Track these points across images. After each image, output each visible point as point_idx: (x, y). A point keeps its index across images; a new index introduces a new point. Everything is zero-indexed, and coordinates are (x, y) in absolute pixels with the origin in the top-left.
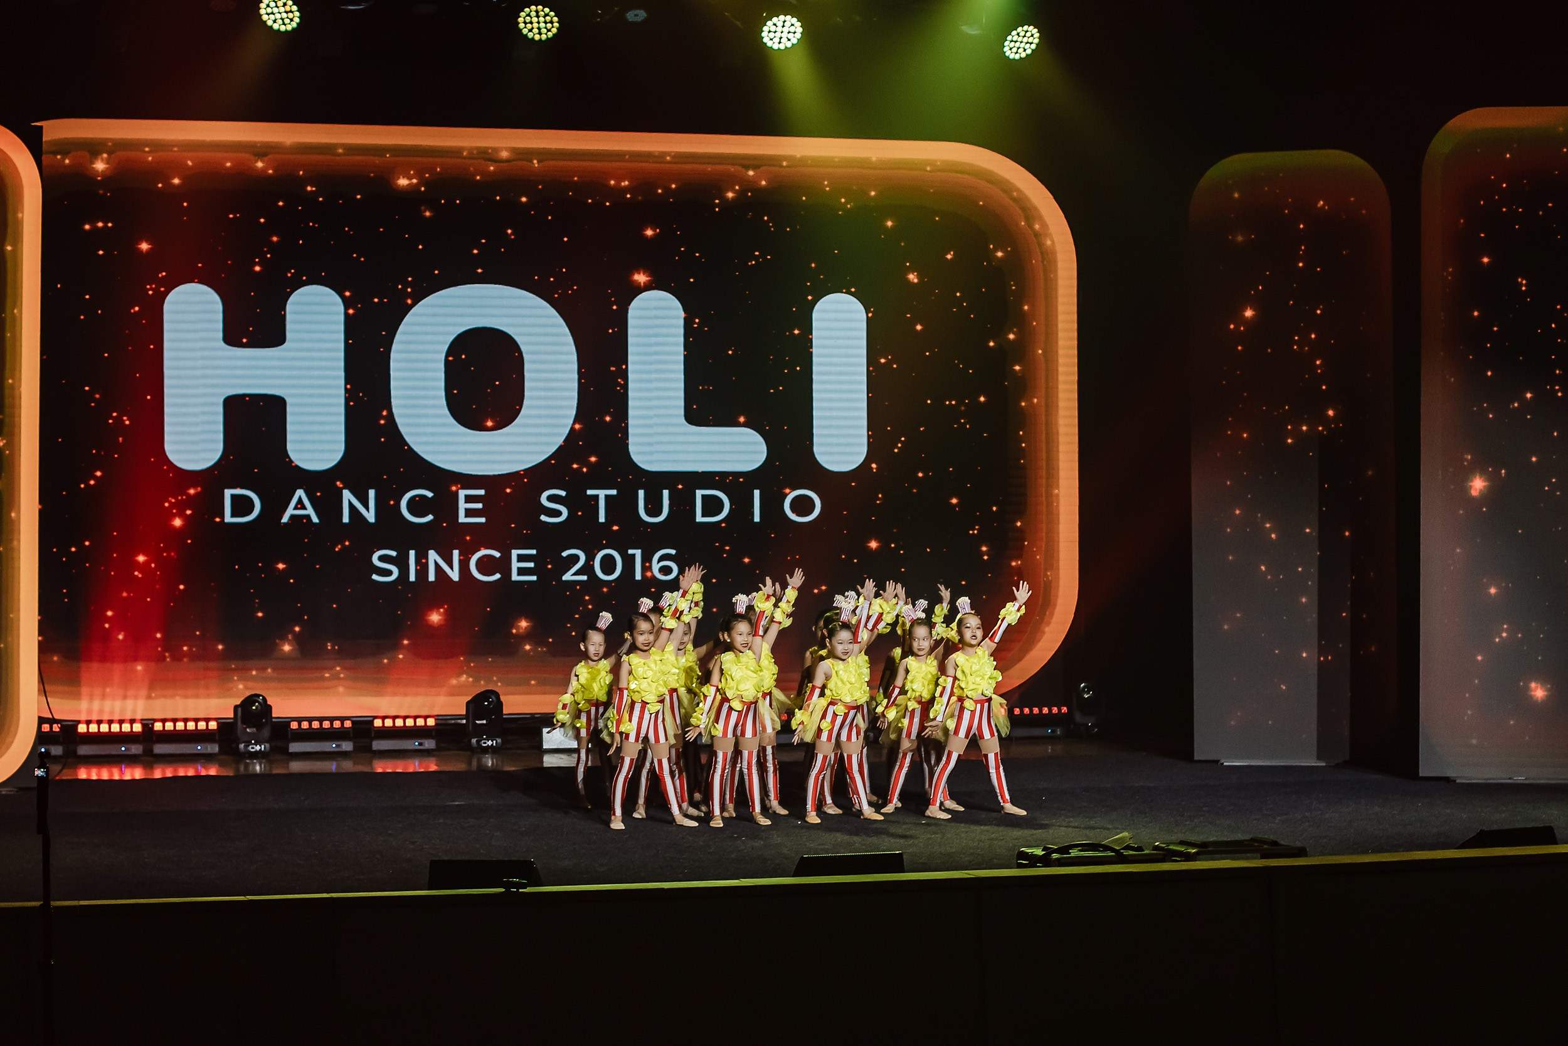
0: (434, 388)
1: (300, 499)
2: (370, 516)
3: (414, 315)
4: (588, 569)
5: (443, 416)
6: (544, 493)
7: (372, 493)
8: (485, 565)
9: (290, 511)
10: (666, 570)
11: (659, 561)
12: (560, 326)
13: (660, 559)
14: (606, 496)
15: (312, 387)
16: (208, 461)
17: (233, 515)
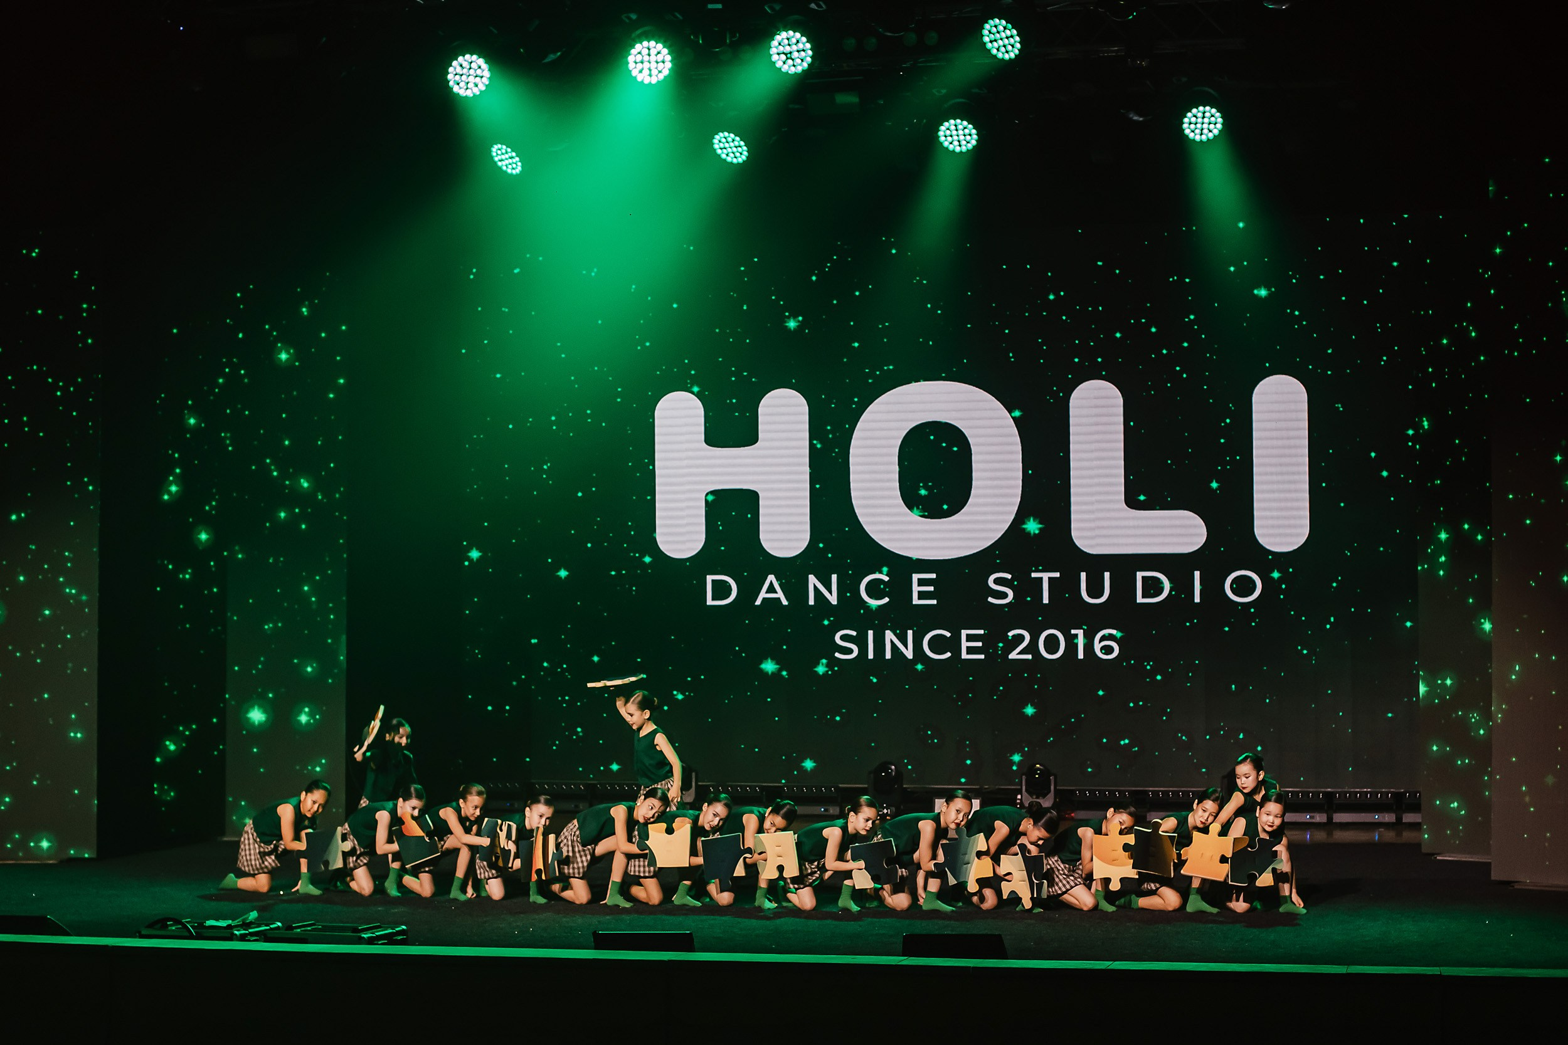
0: (889, 480)
1: (771, 583)
2: (833, 599)
3: (871, 412)
4: (1032, 648)
5: (898, 506)
6: (991, 576)
7: (834, 577)
8: (938, 644)
9: (763, 595)
10: (1108, 650)
11: (1100, 641)
12: (1006, 418)
13: (1103, 639)
14: (1050, 578)
15: (781, 481)
16: (693, 549)
17: (713, 599)
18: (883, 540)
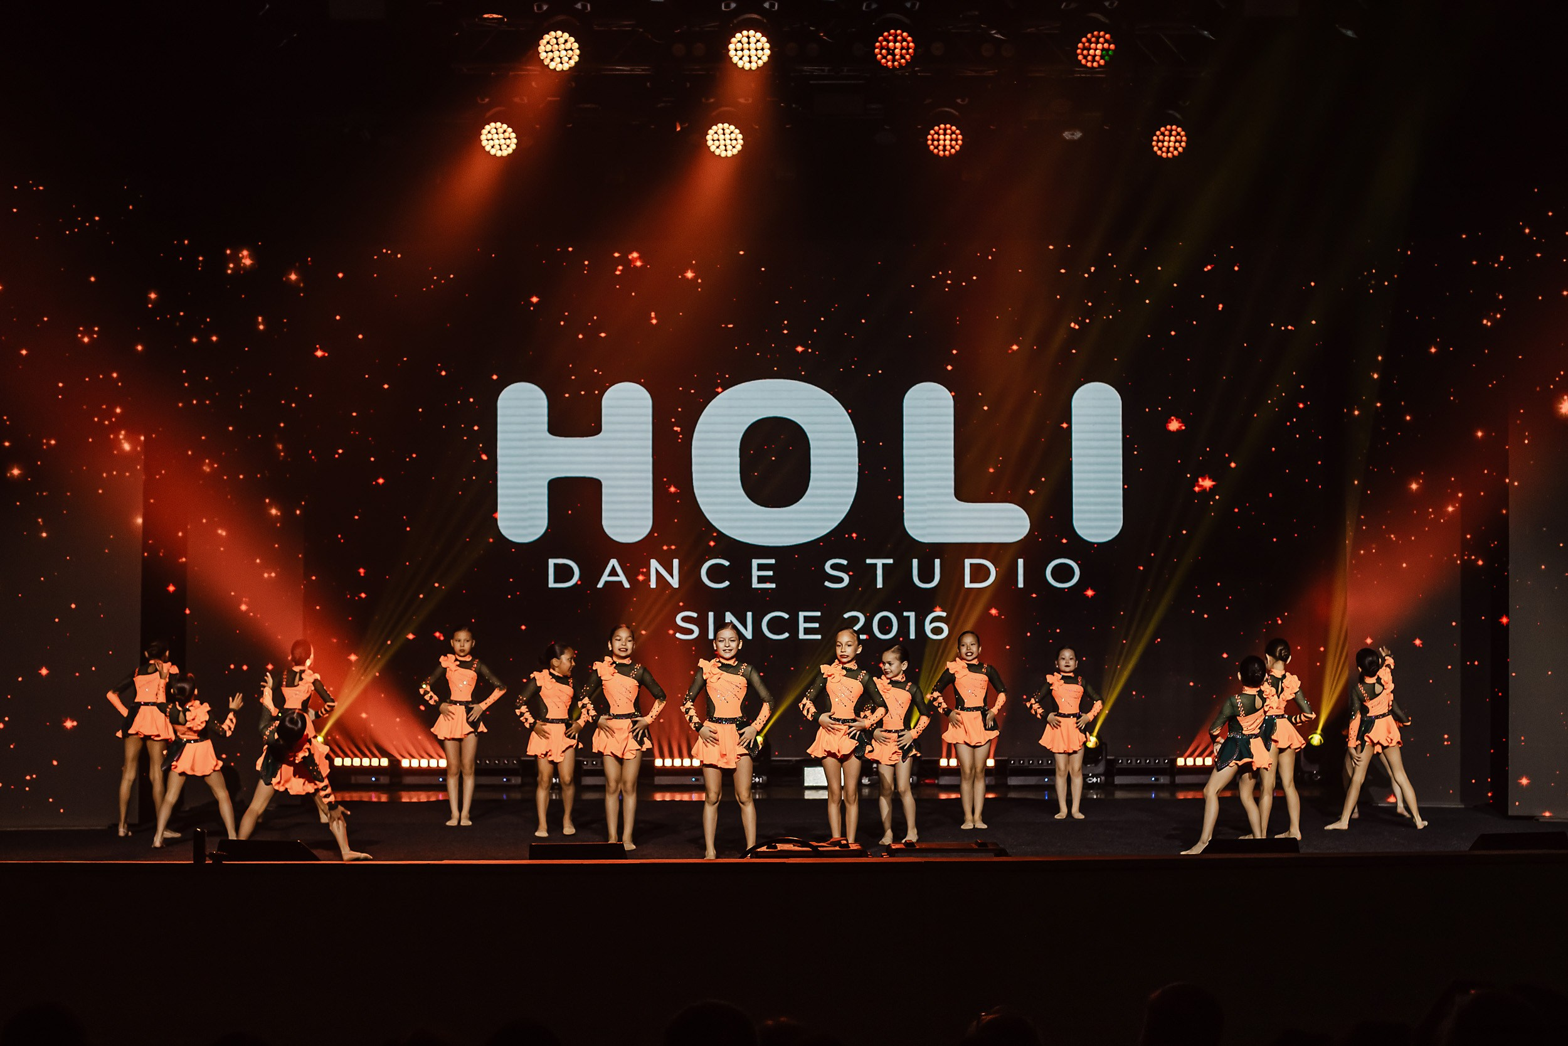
0: (730, 472)
1: (613, 567)
2: (675, 582)
3: (713, 408)
4: (867, 629)
5: (738, 495)
6: (828, 562)
7: (676, 562)
8: (775, 626)
9: (605, 578)
10: (937, 631)
11: (931, 623)
12: (843, 415)
13: (932, 621)
14: (883, 564)
15: (625, 470)
16: (535, 534)
17: (556, 581)
18: (724, 528)
